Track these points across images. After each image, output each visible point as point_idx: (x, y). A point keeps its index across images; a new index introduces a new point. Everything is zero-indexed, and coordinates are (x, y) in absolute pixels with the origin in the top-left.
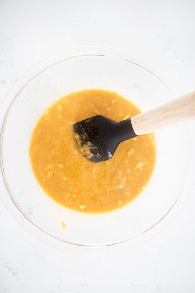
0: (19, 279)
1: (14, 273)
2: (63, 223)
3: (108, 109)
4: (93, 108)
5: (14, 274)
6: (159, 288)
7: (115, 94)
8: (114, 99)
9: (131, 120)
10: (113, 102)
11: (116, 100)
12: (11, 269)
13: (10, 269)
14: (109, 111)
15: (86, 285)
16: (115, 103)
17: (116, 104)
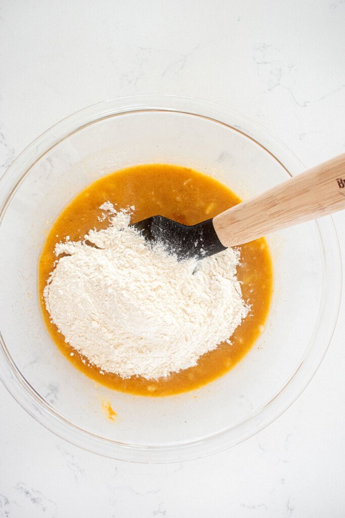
0: (44, 509)
1: (34, 499)
2: (110, 409)
3: (178, 198)
4: (154, 199)
5: (35, 501)
6: (291, 510)
7: (189, 171)
8: (187, 179)
9: (214, 221)
10: (185, 184)
11: (190, 180)
12: (29, 492)
13: (27, 493)
14: (181, 201)
15: (161, 512)
16: (189, 185)
17: (192, 186)
